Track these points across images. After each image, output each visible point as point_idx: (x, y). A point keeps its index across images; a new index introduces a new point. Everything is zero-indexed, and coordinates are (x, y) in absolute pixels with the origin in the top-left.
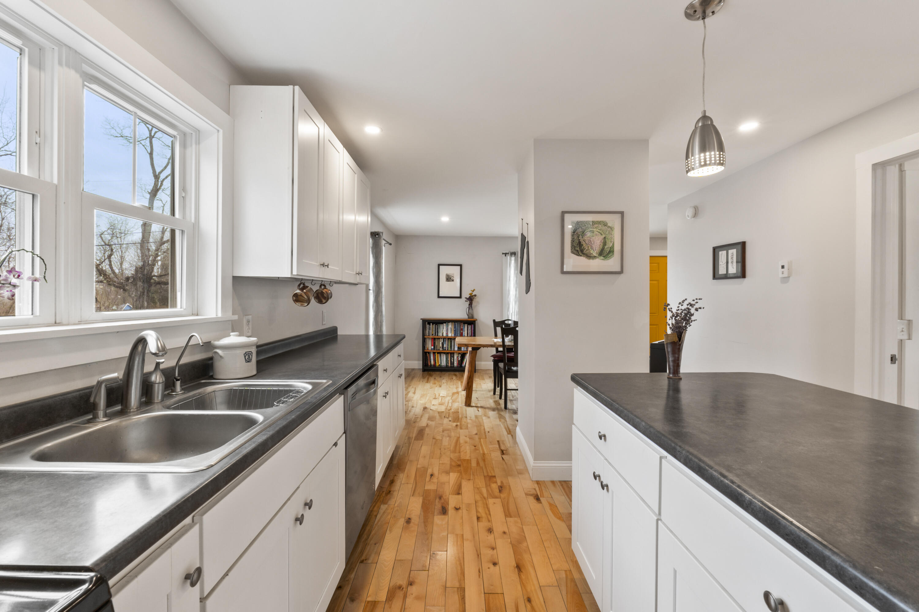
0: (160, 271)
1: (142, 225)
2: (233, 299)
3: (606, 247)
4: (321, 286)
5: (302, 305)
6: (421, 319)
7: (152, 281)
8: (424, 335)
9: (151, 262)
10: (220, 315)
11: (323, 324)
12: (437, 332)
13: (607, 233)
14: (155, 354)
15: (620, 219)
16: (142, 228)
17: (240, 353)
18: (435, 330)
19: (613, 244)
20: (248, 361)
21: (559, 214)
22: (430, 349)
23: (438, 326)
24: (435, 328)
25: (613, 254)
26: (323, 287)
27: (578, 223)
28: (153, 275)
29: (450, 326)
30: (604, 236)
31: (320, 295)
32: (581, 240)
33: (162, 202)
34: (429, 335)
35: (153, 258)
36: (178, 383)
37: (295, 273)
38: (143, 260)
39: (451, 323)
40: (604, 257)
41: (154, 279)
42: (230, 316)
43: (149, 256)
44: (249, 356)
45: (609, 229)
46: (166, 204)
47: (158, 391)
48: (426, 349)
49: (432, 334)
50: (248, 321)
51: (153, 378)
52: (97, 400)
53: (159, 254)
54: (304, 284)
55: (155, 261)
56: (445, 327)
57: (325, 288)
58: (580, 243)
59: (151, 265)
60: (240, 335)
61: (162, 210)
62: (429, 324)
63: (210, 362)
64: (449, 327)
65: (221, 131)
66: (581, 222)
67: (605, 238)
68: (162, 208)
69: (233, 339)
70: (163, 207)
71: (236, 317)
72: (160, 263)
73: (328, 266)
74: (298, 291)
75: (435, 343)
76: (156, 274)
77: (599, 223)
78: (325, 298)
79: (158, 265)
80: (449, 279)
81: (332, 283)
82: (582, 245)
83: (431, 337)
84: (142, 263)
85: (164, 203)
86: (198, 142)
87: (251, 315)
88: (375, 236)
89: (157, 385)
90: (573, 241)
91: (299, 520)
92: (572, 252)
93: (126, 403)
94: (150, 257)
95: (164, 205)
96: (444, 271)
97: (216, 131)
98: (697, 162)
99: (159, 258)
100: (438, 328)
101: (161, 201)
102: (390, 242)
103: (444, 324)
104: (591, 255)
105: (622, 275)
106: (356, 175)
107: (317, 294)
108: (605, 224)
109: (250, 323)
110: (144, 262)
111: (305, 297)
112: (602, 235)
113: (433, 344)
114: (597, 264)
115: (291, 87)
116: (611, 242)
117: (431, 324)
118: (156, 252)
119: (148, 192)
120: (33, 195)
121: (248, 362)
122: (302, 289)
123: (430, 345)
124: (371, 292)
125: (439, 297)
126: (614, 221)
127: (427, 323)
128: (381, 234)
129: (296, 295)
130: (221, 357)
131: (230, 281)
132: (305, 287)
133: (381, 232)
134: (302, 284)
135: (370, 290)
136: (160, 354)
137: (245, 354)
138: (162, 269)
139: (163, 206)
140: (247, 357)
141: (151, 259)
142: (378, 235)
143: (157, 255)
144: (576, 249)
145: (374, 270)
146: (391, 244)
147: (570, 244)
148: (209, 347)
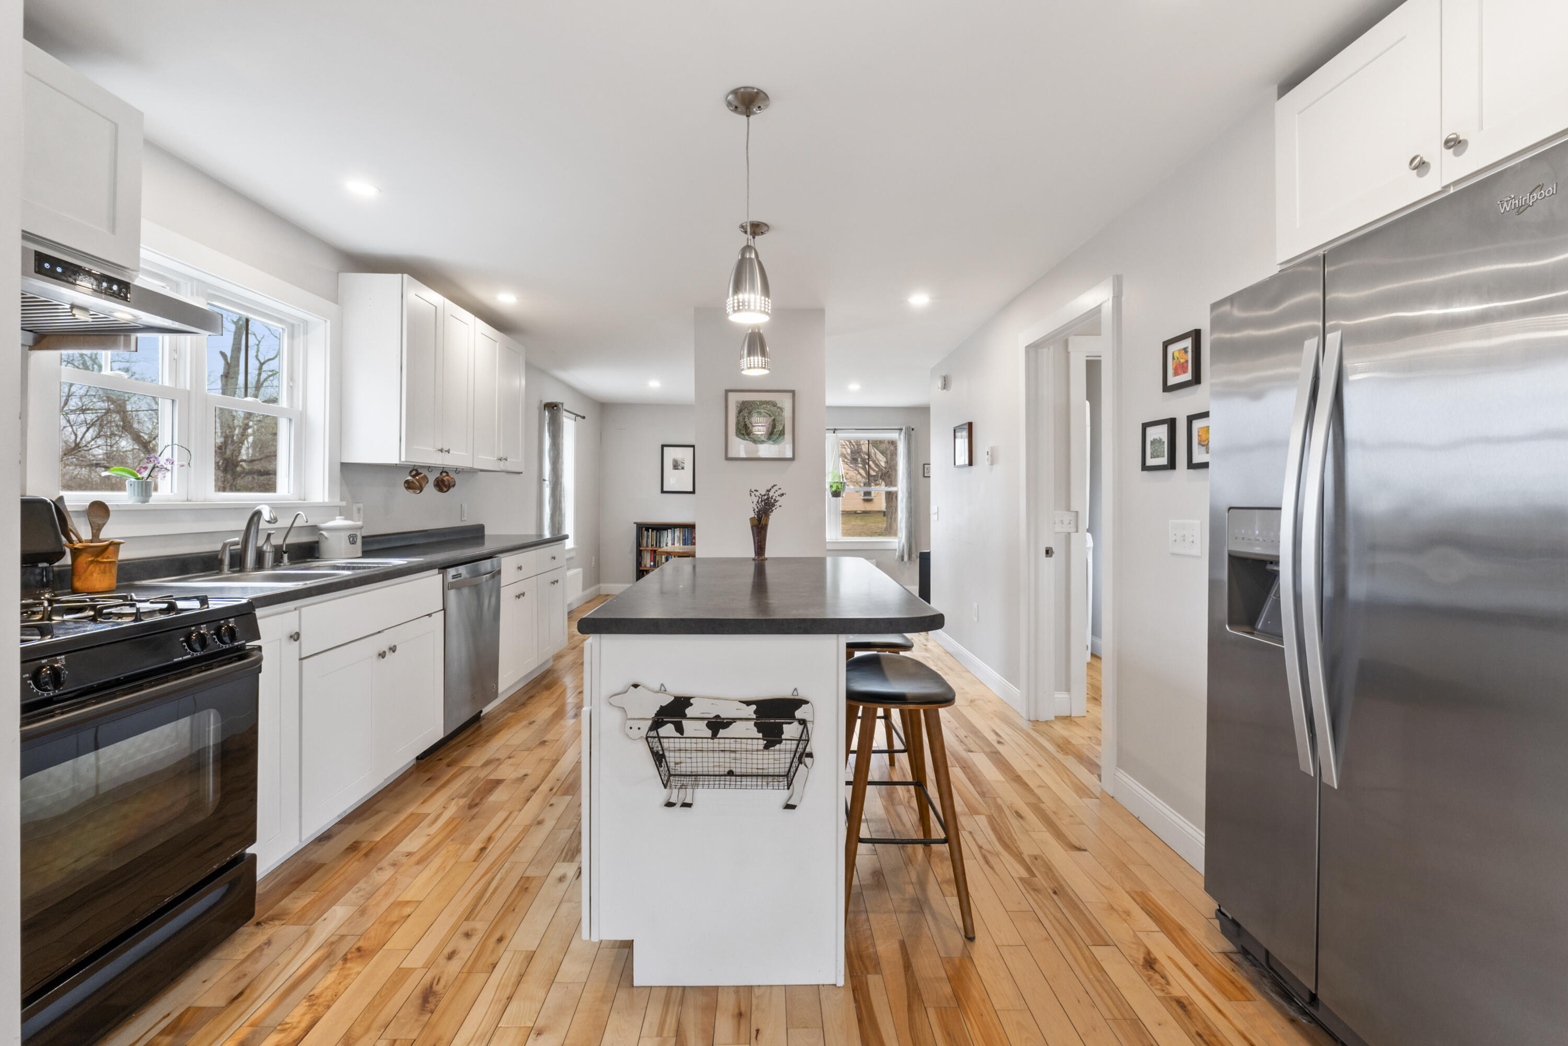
0: (250, 451)
1: (222, 376)
2: (341, 485)
3: (775, 430)
4: (441, 473)
5: (414, 492)
6: (635, 523)
7: (239, 469)
8: (639, 544)
9: (238, 437)
10: (327, 500)
11: (463, 519)
12: (658, 542)
13: (777, 414)
14: (269, 522)
15: (791, 400)
16: (222, 381)
17: (345, 535)
18: (657, 539)
19: (784, 427)
20: (353, 542)
21: (723, 393)
22: (648, 566)
23: (660, 533)
24: (657, 536)
25: (784, 438)
26: (444, 474)
27: (744, 403)
28: (239, 459)
29: (678, 533)
30: (773, 418)
31: (440, 484)
32: (748, 422)
33: (256, 337)
34: (647, 546)
35: (241, 431)
36: (286, 556)
37: (403, 459)
38: (224, 435)
39: (678, 529)
40: (773, 441)
41: (242, 466)
42: (337, 501)
43: (234, 426)
44: (353, 539)
45: (779, 410)
46: (263, 340)
47: (269, 559)
48: (643, 566)
49: (652, 545)
50: (359, 510)
51: (265, 548)
52: (223, 558)
53: (251, 424)
54: (416, 470)
55: (244, 435)
56: (670, 535)
57: (448, 475)
58: (746, 425)
59: (237, 442)
60: (345, 519)
61: (256, 350)
62: (647, 530)
63: (316, 545)
64: (676, 535)
65: (329, 322)
66: (746, 402)
67: (774, 420)
68: (256, 347)
69: (339, 522)
70: (258, 345)
71: (344, 504)
72: (251, 439)
73: (448, 451)
74: (410, 478)
75: (655, 558)
76: (245, 458)
77: (767, 403)
78: (446, 486)
79: (248, 442)
80: (676, 466)
81: (457, 471)
82: (749, 428)
83: (650, 548)
84: (222, 440)
85: (259, 340)
86: (306, 332)
87: (361, 503)
88: (553, 408)
89: (267, 554)
90: (738, 423)
91: (382, 655)
92: (737, 435)
93: (244, 565)
94: (235, 429)
95: (260, 342)
96: (671, 454)
97: (324, 322)
98: (745, 364)
99: (250, 431)
100: (660, 537)
101: (254, 336)
102: (582, 415)
103: (669, 531)
104: (759, 440)
105: (794, 462)
106: (498, 344)
107: (438, 482)
108: (774, 404)
109: (362, 511)
110: (226, 437)
111: (417, 484)
112: (770, 416)
113: (652, 559)
114: (766, 450)
115: (400, 275)
116: (781, 424)
117: (650, 530)
118: (246, 422)
119: (233, 321)
120: (173, 400)
121: (353, 544)
122: (414, 476)
123: (649, 561)
124: (547, 483)
125: (663, 492)
126: (785, 402)
127: (644, 529)
128: (560, 406)
129: (407, 482)
130: (326, 538)
131: (338, 467)
132: (418, 474)
133: (560, 403)
134: (415, 471)
135: (544, 480)
136: (273, 521)
137: (350, 536)
138: (254, 449)
139: (257, 343)
140: (351, 539)
141: (237, 432)
142: (556, 406)
143: (246, 427)
144: (742, 432)
145: (551, 454)
146: (584, 418)
147: (735, 427)
148: (315, 529)
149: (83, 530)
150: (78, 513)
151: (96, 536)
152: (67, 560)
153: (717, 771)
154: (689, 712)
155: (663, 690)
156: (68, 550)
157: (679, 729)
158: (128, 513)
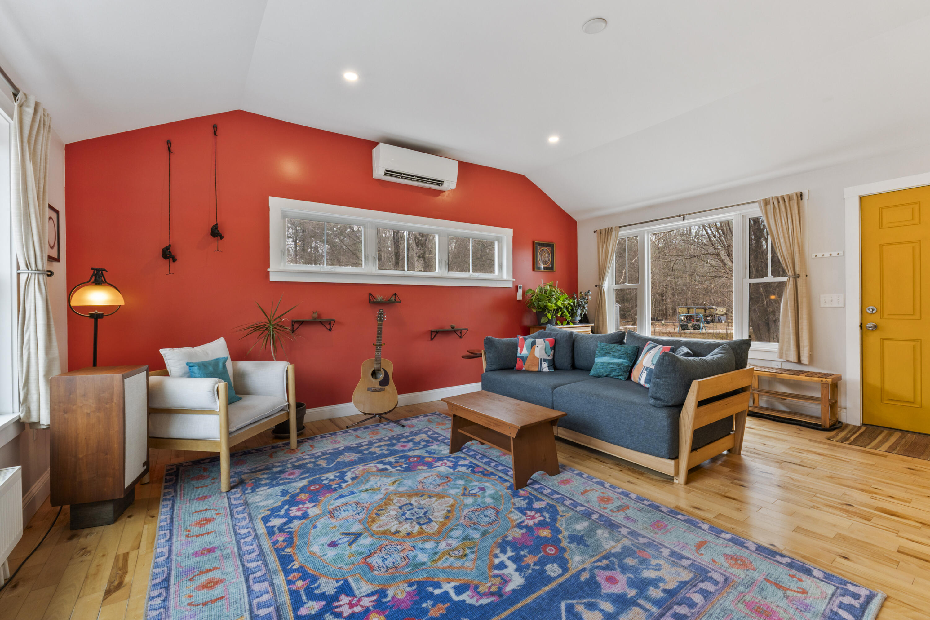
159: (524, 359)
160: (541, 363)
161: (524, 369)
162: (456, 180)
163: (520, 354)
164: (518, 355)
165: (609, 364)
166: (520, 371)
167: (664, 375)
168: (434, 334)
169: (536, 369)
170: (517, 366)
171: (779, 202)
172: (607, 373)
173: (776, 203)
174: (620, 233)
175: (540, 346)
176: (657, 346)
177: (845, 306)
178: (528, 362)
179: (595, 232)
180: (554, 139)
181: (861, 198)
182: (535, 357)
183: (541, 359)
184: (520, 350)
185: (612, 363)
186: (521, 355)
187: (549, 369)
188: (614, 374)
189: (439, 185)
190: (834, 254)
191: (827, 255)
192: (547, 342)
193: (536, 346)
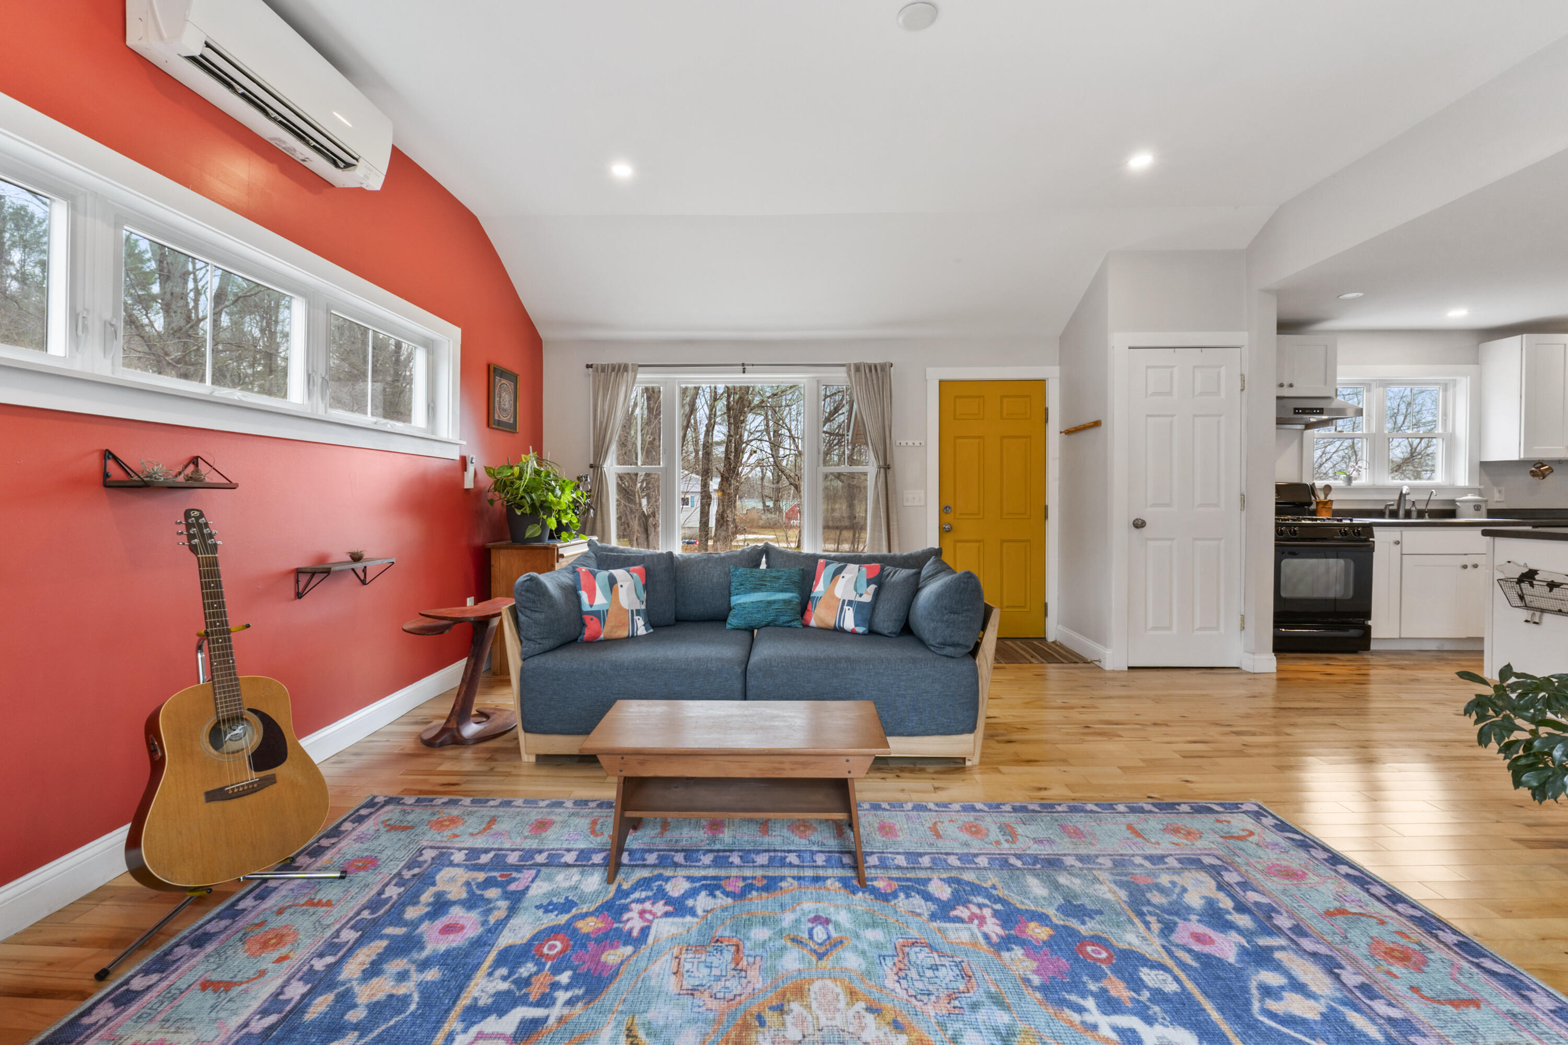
2: (1477, 473)
10: (1465, 485)
17: (1473, 505)
37: (1522, 456)
42: (1476, 485)
50: (1500, 491)
60: (1477, 496)
65: (1469, 377)
69: (1472, 498)
71: (1482, 487)
86: (1454, 386)
87: (1503, 486)
91: (1465, 567)
97: (1466, 378)
109: (1503, 492)
115: (1520, 336)
121: (1479, 510)
130: (1460, 506)
131: (1476, 465)
137: (1475, 506)
140: (1479, 507)
148: (1453, 502)
149: (1321, 497)
150: (1320, 489)
151: (1326, 498)
152: (1313, 507)
153: (1553, 608)
154: (1537, 577)
155: (1525, 566)
156: (1314, 503)
157: (1532, 585)
158: (1340, 489)
159: (600, 616)
160: (633, 619)
161: (602, 636)
162: (385, 171)
163: (591, 606)
164: (586, 607)
165: (770, 603)
166: (594, 643)
167: (966, 607)
168: (303, 579)
169: (624, 633)
170: (587, 633)
171: (870, 371)
172: (770, 619)
173: (867, 371)
174: (639, 376)
175: (626, 585)
176: (845, 566)
177: (926, 505)
178: (610, 621)
179: (588, 366)
180: (622, 170)
181: (941, 382)
182: (621, 608)
183: (632, 611)
184: (589, 597)
185: (775, 602)
186: (593, 609)
187: (647, 629)
188: (784, 619)
189: (337, 166)
190: (917, 443)
191: (910, 443)
192: (635, 575)
193: (619, 584)
